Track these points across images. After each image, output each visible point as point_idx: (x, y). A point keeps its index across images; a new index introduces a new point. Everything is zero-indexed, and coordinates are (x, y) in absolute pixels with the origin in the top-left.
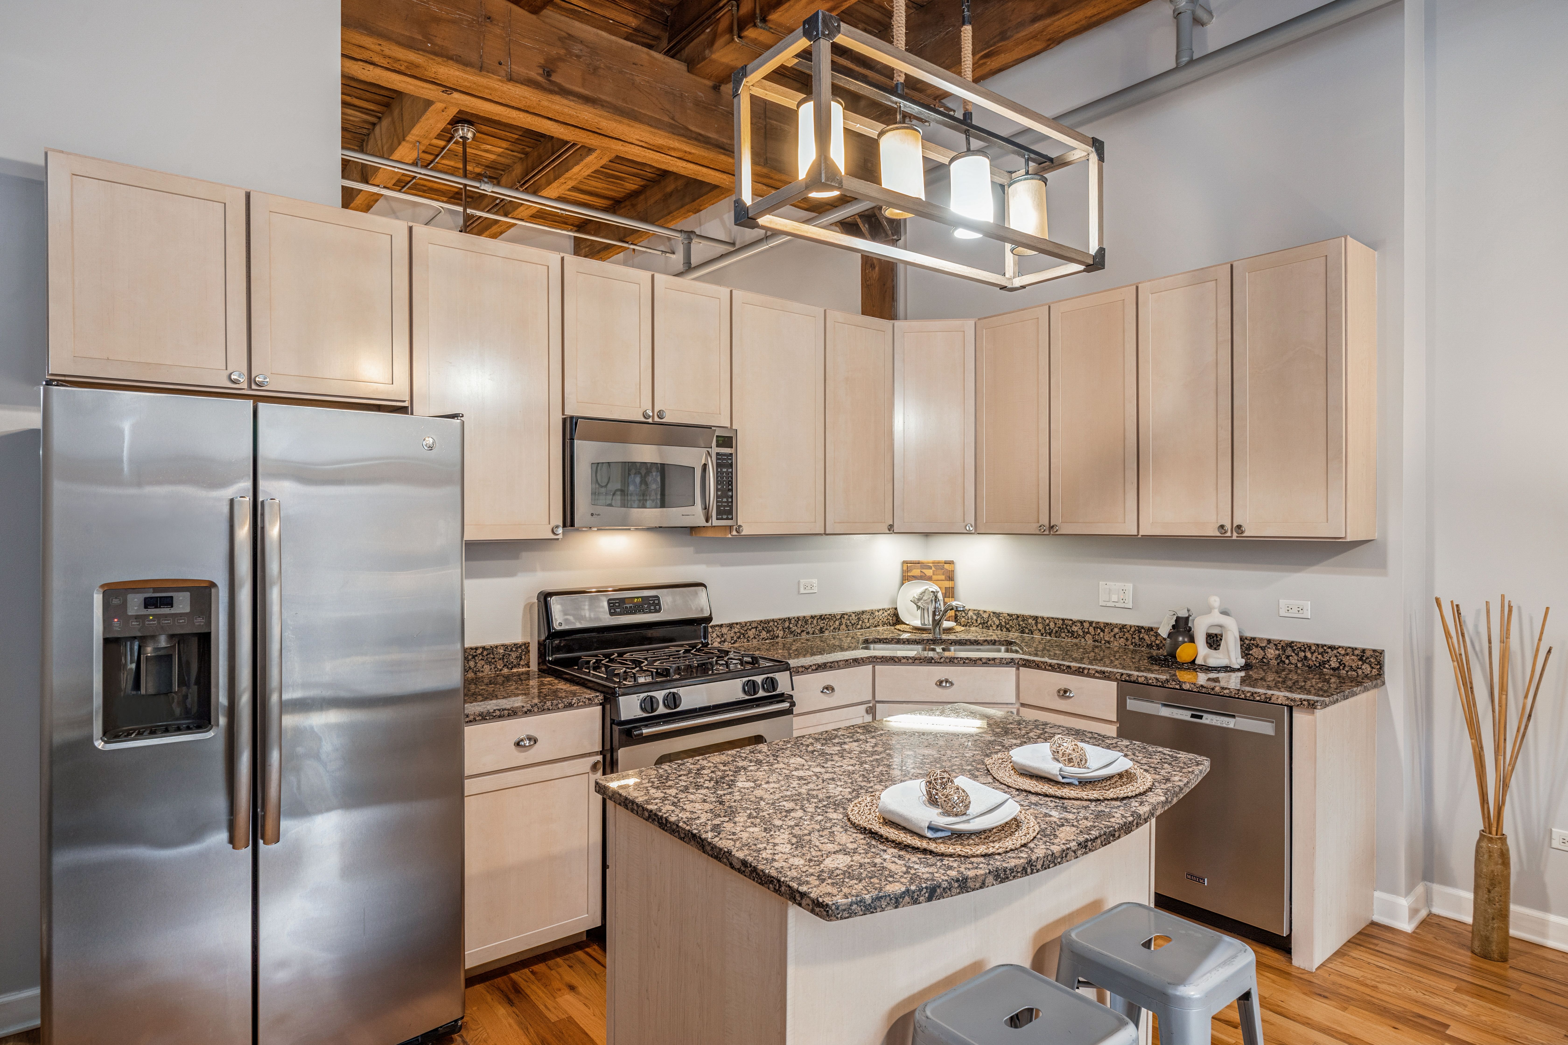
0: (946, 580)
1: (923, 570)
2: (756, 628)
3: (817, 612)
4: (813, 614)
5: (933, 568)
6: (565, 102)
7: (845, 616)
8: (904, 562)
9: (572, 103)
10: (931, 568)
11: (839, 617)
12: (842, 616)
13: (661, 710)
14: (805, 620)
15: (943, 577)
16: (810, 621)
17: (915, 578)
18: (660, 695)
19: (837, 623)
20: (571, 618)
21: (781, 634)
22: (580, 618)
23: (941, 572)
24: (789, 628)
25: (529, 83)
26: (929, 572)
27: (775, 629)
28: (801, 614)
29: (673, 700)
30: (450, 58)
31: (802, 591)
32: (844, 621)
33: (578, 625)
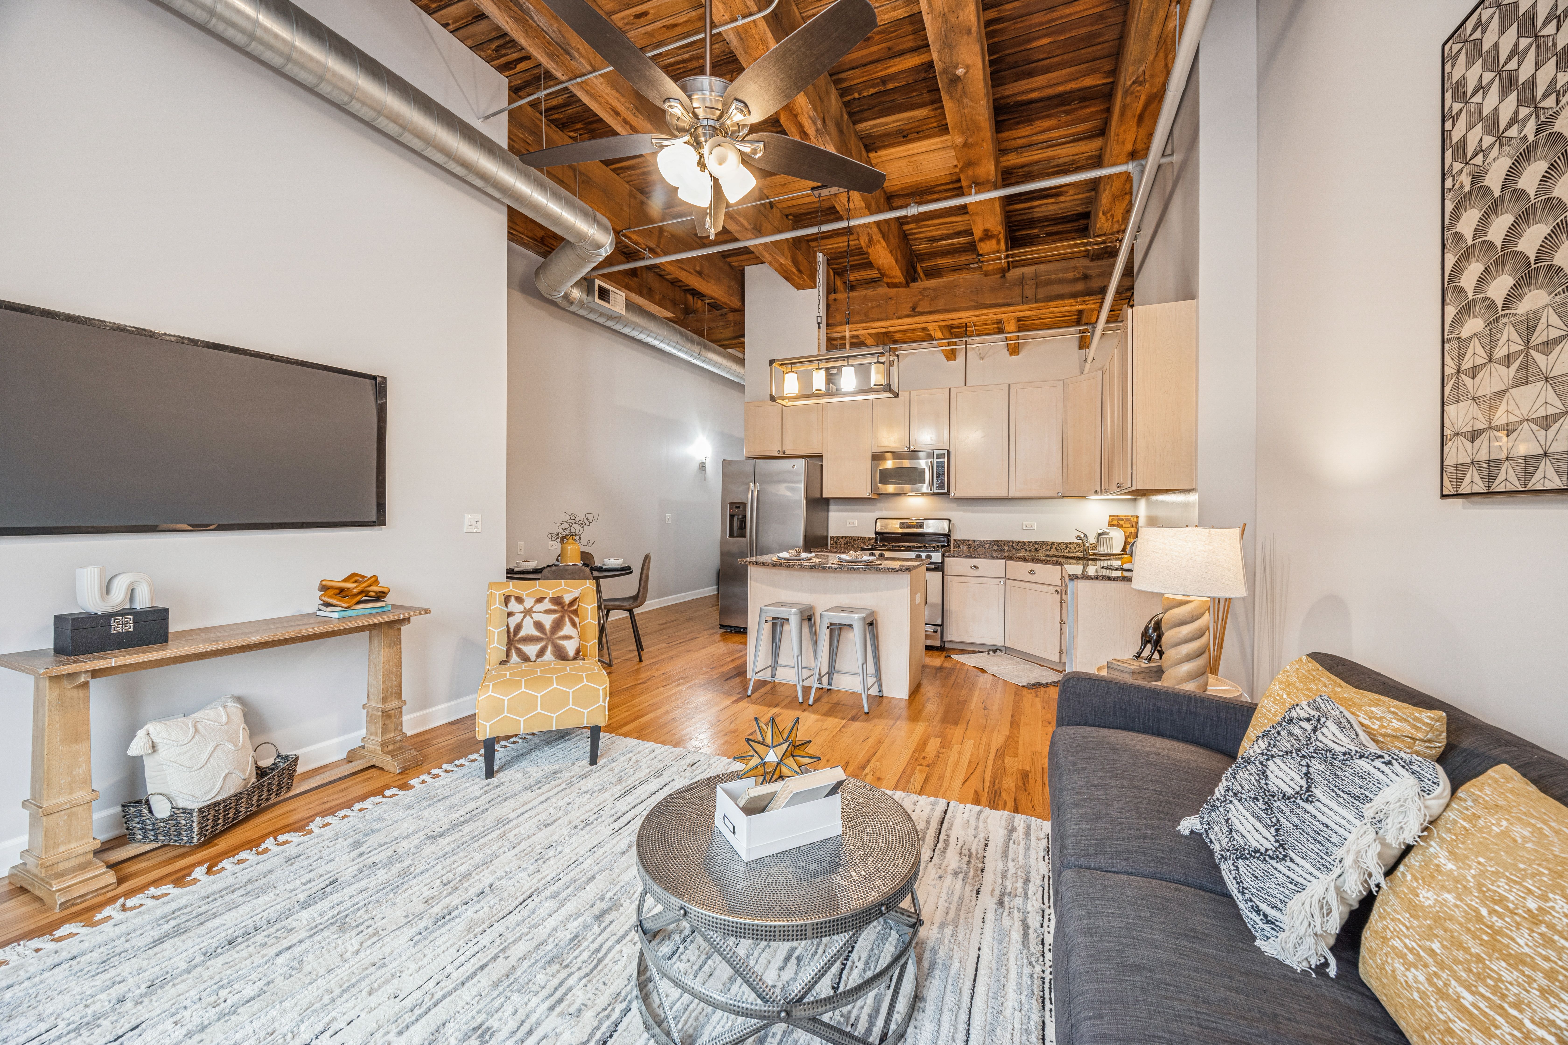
12: (1053, 543)
25: (908, 316)
26: (1121, 522)
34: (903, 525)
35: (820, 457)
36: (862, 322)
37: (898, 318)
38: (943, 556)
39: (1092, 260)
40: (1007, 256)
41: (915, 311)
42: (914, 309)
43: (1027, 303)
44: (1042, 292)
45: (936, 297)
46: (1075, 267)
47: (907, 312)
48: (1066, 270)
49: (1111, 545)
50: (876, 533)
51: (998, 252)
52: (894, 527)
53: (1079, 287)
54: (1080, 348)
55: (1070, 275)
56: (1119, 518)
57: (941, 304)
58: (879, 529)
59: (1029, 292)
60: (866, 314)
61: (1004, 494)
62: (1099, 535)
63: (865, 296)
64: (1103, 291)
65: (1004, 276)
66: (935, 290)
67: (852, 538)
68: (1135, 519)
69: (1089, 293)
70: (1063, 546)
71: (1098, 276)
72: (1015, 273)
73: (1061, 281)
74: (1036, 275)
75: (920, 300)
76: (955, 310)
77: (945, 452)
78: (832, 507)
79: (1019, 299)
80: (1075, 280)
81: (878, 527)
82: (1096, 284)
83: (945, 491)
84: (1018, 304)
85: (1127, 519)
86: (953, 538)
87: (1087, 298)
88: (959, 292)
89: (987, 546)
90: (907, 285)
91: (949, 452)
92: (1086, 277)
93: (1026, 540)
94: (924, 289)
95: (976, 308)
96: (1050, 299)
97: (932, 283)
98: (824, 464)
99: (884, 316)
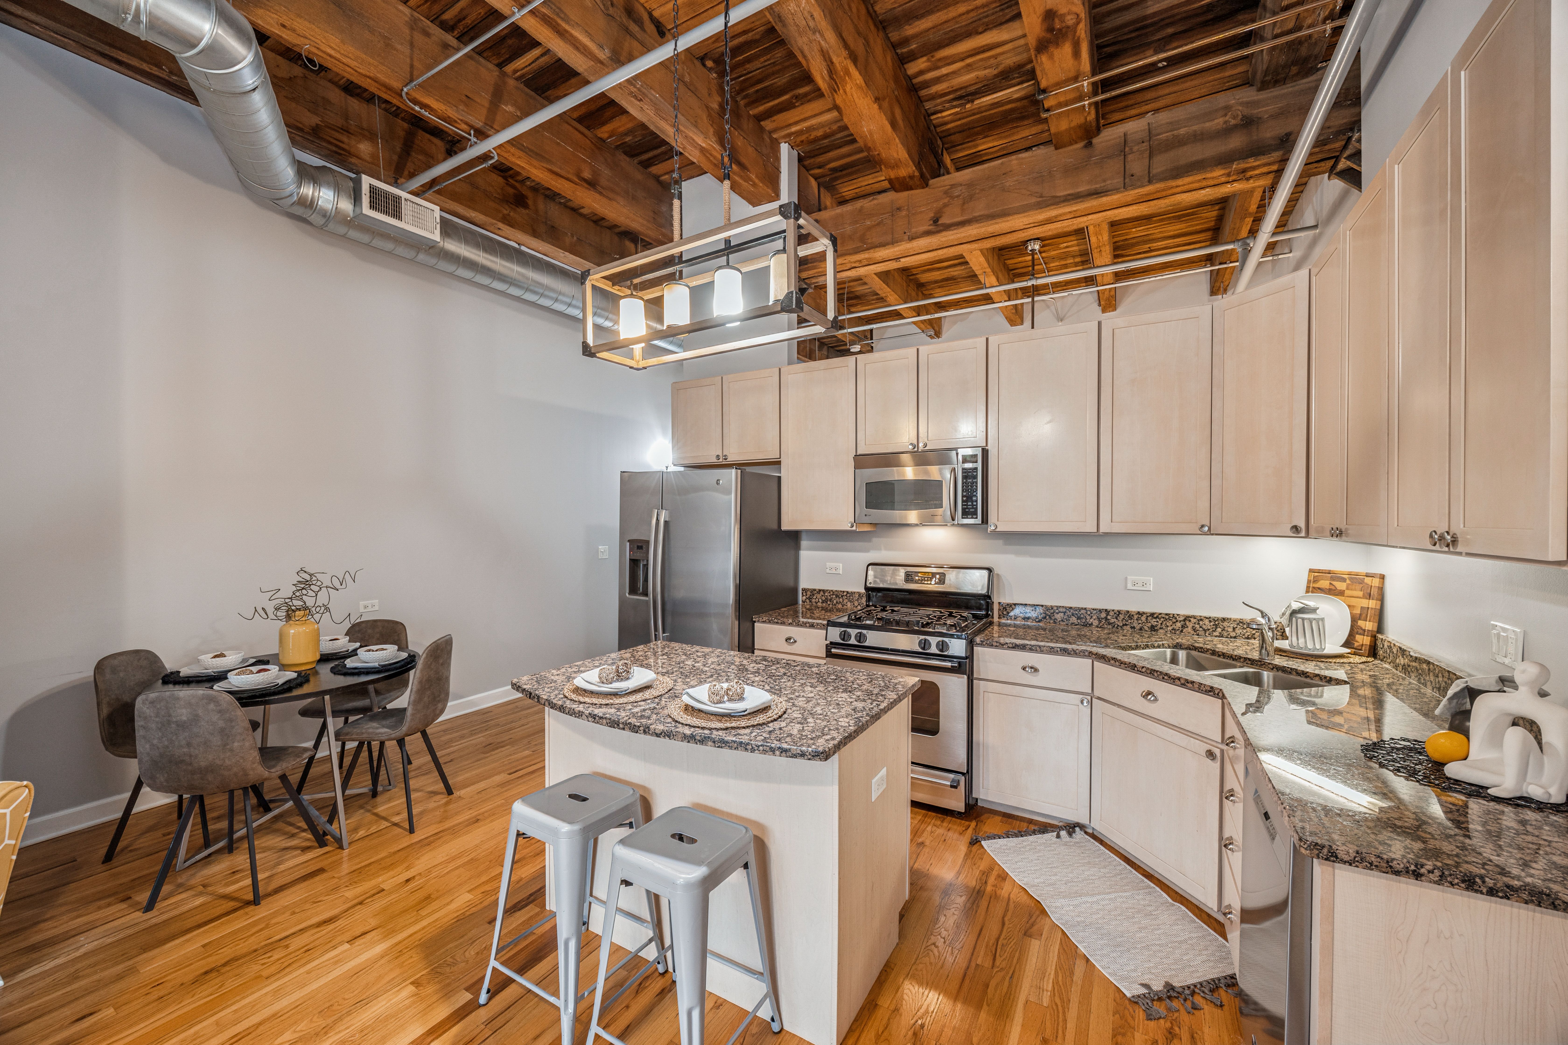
0: (1364, 597)
1: (1334, 583)
2: (1065, 613)
3: (1149, 610)
4: (1141, 610)
5: (1348, 581)
6: (951, 232)
7: (1192, 620)
8: (1311, 571)
9: (955, 231)
10: (1344, 580)
11: (1182, 619)
12: (1187, 618)
13: (853, 641)
14: (1129, 615)
15: (1361, 594)
16: (1136, 617)
17: (1321, 590)
18: (853, 632)
19: (1179, 625)
20: (878, 580)
21: (1096, 623)
22: (883, 581)
23: (1359, 586)
24: (1106, 619)
25: (928, 233)
26: (1340, 586)
27: (1088, 617)
28: (1123, 608)
29: (860, 637)
30: (876, 247)
31: (1130, 586)
32: (1190, 625)
33: (881, 586)
34: (909, 578)
35: (777, 463)
36: (857, 251)
37: (912, 239)
38: (971, 644)
39: (1264, 86)
40: (1097, 88)
41: (937, 225)
42: (935, 221)
43: (1135, 187)
44: (1161, 163)
45: (971, 197)
46: (1227, 108)
47: (925, 228)
48: (1208, 115)
49: (1321, 633)
50: (867, 589)
51: (1076, 79)
52: (897, 579)
53: (1236, 142)
54: (1214, 291)
55: (1218, 122)
56: (1333, 575)
57: (979, 208)
58: (872, 581)
59: (1137, 166)
60: (862, 239)
61: (1091, 528)
62: (1294, 613)
63: (861, 210)
64: (1287, 143)
65: (1089, 144)
66: (970, 185)
67: (833, 592)
68: (1376, 582)
69: (1256, 150)
70: (1207, 624)
71: (1274, 116)
72: (1110, 136)
73: (1198, 138)
74: (1150, 133)
75: (945, 205)
76: (1004, 214)
77: (979, 452)
78: (804, 543)
79: (1118, 181)
80: (1227, 131)
81: (871, 578)
82: (1269, 132)
83: (979, 520)
84: (1116, 190)
85: (1355, 579)
86: (996, 599)
87: (1252, 162)
88: (1009, 182)
89: (1059, 617)
90: (925, 184)
91: (985, 452)
92: (1248, 123)
93: (1133, 609)
94: (953, 186)
95: (1041, 205)
96: (1178, 172)
97: (966, 175)
98: (783, 474)
99: (889, 238)
